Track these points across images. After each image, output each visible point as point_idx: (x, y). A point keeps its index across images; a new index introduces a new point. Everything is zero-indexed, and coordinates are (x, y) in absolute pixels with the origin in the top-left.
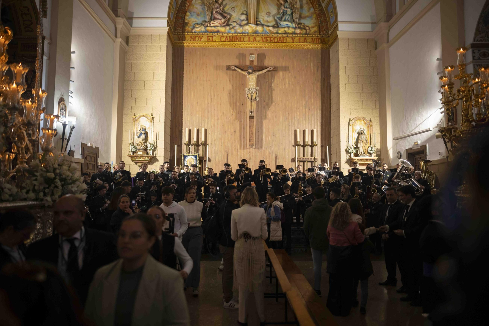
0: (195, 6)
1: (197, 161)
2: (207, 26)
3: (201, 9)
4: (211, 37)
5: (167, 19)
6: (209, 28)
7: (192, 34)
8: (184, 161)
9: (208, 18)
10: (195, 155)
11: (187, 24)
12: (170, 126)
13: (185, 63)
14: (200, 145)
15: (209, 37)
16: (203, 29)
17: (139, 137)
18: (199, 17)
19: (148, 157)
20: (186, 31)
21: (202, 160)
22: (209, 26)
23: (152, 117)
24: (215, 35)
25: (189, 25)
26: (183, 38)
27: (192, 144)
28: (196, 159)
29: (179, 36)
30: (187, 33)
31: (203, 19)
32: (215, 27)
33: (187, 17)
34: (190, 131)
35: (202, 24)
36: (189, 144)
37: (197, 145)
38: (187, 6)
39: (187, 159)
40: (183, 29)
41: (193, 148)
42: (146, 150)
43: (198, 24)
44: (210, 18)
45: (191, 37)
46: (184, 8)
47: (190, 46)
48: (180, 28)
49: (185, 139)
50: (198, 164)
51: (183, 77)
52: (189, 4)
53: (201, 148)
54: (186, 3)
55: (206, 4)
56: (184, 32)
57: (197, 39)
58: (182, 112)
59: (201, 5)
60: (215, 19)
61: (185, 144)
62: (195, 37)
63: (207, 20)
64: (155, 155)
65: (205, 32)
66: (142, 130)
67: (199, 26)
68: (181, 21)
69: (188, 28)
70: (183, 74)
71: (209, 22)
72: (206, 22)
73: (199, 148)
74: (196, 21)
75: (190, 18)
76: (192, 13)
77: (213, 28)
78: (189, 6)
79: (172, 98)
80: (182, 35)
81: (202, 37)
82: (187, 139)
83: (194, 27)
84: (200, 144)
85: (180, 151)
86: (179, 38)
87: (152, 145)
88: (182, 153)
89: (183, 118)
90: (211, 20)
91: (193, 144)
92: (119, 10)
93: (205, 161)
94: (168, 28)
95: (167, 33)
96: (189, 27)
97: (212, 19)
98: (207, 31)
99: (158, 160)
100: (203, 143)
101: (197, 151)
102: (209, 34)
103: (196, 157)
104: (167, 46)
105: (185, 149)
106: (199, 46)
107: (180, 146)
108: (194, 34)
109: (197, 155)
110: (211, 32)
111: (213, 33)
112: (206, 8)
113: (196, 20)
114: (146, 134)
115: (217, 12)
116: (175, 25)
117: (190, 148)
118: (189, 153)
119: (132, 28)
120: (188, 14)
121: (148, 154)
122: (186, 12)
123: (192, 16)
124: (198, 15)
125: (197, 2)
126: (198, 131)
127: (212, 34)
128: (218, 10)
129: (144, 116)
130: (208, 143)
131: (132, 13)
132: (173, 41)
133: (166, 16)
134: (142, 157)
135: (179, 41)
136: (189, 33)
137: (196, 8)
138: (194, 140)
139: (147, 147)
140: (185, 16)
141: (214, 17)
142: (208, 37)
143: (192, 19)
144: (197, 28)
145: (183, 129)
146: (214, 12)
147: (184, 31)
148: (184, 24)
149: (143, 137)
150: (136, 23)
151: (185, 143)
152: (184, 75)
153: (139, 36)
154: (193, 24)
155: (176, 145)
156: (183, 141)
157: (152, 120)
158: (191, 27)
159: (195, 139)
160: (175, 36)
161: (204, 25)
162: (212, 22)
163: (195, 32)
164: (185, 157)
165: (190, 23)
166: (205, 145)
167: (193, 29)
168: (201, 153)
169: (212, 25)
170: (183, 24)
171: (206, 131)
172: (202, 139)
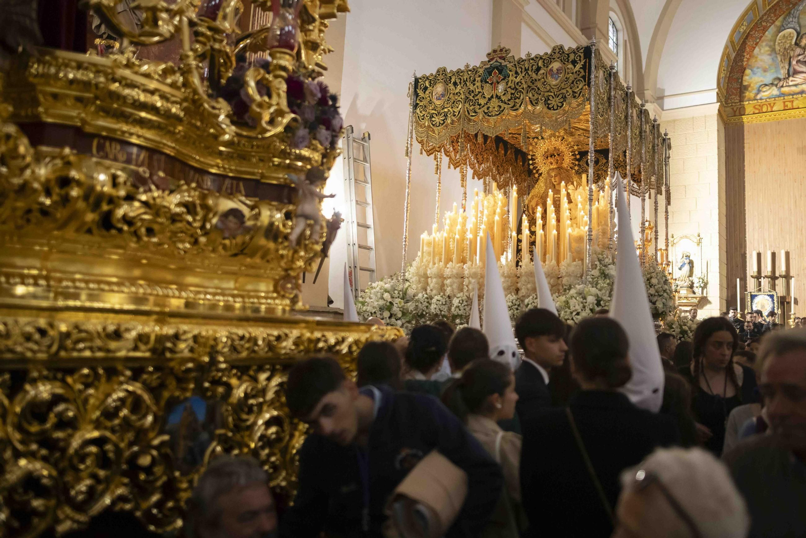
0: (760, 57)
1: (774, 303)
2: (782, 86)
3: (770, 61)
4: (790, 101)
5: (717, 90)
6: (785, 90)
7: (756, 101)
8: (752, 302)
9: (782, 73)
10: (771, 293)
11: (746, 88)
12: (725, 250)
13: (746, 150)
14: (777, 278)
15: (786, 103)
16: (775, 91)
17: (680, 269)
18: (768, 74)
19: (696, 298)
20: (746, 99)
21: (784, 302)
22: (786, 86)
23: (699, 238)
24: (797, 99)
25: (750, 89)
26: (741, 112)
27: (763, 275)
28: (773, 300)
29: (735, 109)
30: (747, 103)
31: (775, 76)
32: (796, 85)
33: (746, 78)
34: (759, 255)
35: (772, 84)
36: (758, 277)
37: (773, 278)
38: (745, 59)
39: (756, 300)
40: (740, 96)
41: (765, 283)
42: (691, 286)
43: (766, 85)
44: (786, 72)
45: (754, 107)
46: (740, 64)
47: (754, 122)
48: (736, 95)
49: (752, 268)
50: (776, 309)
51: (744, 171)
52: (748, 56)
53: (780, 283)
54: (744, 56)
55: (778, 52)
56: (743, 101)
57: (764, 109)
58: (745, 226)
59: (770, 55)
60: (796, 72)
61: (752, 276)
62: (761, 106)
63: (782, 77)
64: (705, 295)
65: (779, 96)
66: (685, 257)
67: (768, 87)
68: (736, 85)
69: (749, 94)
70: (744, 166)
71: (784, 79)
72: (780, 80)
73: (777, 282)
74: (761, 81)
75: (751, 78)
76: (755, 69)
77: (794, 88)
78: (748, 59)
79: (726, 205)
80: (740, 106)
81: (774, 103)
82: (755, 269)
83: (759, 91)
84: (777, 275)
85: (744, 287)
86: (735, 112)
87: (701, 280)
88: (746, 291)
89: (747, 236)
90: (789, 76)
91: (766, 277)
92: (645, 92)
93: (789, 303)
94: (719, 104)
95: (717, 112)
96: (750, 92)
97: (791, 73)
98: (783, 95)
99: (710, 302)
100: (784, 273)
101: (773, 287)
102: (786, 98)
103: (772, 296)
104: (718, 130)
105: (751, 284)
106: (769, 120)
107: (744, 280)
108: (759, 101)
109: (774, 293)
110: (789, 95)
111: (793, 95)
112: (779, 58)
113: (762, 79)
114: (691, 263)
115: (798, 61)
116: (727, 92)
117: (760, 283)
118: (760, 290)
119: (664, 112)
120: (748, 71)
121: (694, 293)
122: (745, 69)
123: (754, 74)
124: (765, 71)
125: (762, 51)
126: (774, 255)
127: (791, 97)
128: (800, 57)
129: (686, 237)
130: (792, 274)
131: (663, 90)
132: (725, 117)
133: (715, 86)
134: (686, 298)
135: (735, 116)
136: (750, 102)
137: (761, 60)
138: (767, 269)
139: (693, 283)
140: (742, 76)
141: (794, 69)
142: (784, 102)
143: (753, 78)
144: (764, 92)
145: (747, 252)
146: (794, 63)
147: (741, 100)
148: (742, 89)
149: (686, 268)
150: (668, 103)
151: (752, 274)
152: (746, 168)
153: (674, 121)
154: (757, 86)
155: (738, 280)
156: (748, 272)
157: (699, 243)
158: (755, 91)
159: (769, 268)
160: (727, 109)
161: (776, 85)
162: (791, 78)
163: (761, 99)
164: (753, 297)
165: (752, 85)
166: (787, 277)
167: (757, 94)
168: (780, 290)
169: (791, 83)
170: (740, 88)
171: (787, 254)
172: (781, 268)
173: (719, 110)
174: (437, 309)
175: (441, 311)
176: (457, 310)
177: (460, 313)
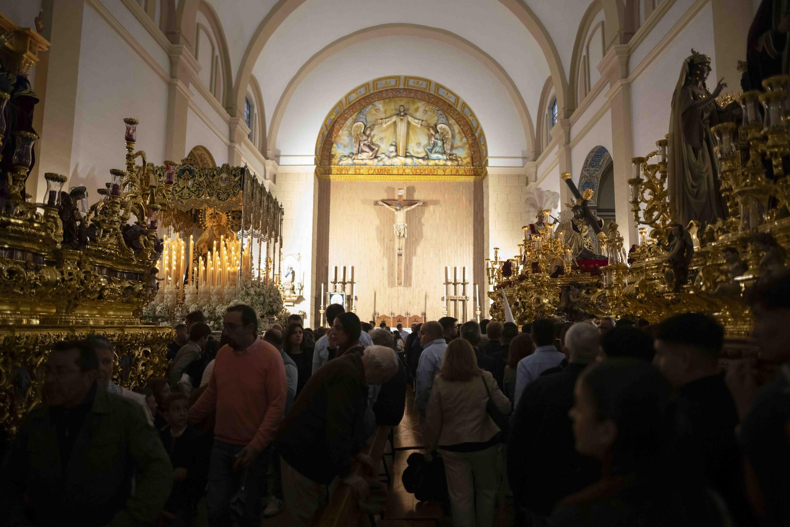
0: (343, 137)
1: (343, 300)
2: (354, 159)
3: (348, 141)
4: (358, 169)
5: (315, 157)
6: (356, 161)
7: (338, 166)
8: (330, 299)
9: (355, 150)
10: (342, 293)
11: (333, 156)
12: (316, 264)
13: (331, 198)
14: (346, 283)
15: (357, 170)
16: (350, 161)
17: (286, 277)
18: (346, 149)
19: (296, 297)
20: (333, 163)
21: (349, 299)
22: (357, 159)
23: (299, 256)
24: (362, 168)
25: (335, 157)
26: (329, 172)
27: (338, 281)
28: (343, 298)
29: (326, 169)
30: (333, 166)
31: (351, 151)
32: (362, 159)
33: (333, 150)
34: (336, 268)
35: (349, 156)
36: (335, 282)
37: (344, 283)
38: (333, 137)
39: (333, 297)
40: (329, 161)
41: (339, 286)
42: (293, 289)
43: (345, 156)
44: (357, 150)
45: (337, 170)
46: (330, 139)
47: (337, 180)
48: (326, 160)
49: (331, 277)
50: (344, 303)
51: (329, 212)
52: (335, 135)
53: (348, 286)
54: (333, 135)
55: (353, 136)
56: (331, 165)
57: (343, 172)
58: (328, 248)
59: (348, 137)
60: (363, 151)
61: (331, 282)
62: (342, 170)
63: (355, 152)
64: (301, 295)
65: (352, 165)
66: (289, 269)
67: (346, 158)
68: (327, 153)
69: (335, 161)
70: (329, 209)
71: (356, 154)
72: (353, 154)
73: (346, 286)
74: (343, 153)
75: (336, 150)
76: (339, 145)
77: (361, 161)
78: (335, 137)
79: (318, 234)
80: (328, 168)
81: (349, 169)
82: (334, 277)
83: (341, 160)
84: (346, 281)
85: (326, 289)
86: (326, 171)
87: (299, 285)
88: (327, 291)
89: (329, 255)
90: (359, 153)
91: (340, 282)
92: (268, 151)
93: (352, 299)
94: (316, 166)
95: (314, 171)
96: (335, 159)
97: (360, 151)
98: (354, 164)
99: (304, 299)
100: (350, 281)
101: (344, 289)
102: (356, 166)
103: (342, 295)
104: (314, 184)
105: (331, 287)
106: (346, 180)
107: (326, 284)
108: (341, 166)
109: (343, 293)
110: (358, 165)
111: (360, 165)
112: (354, 140)
113: (343, 152)
114: (293, 273)
115: (364, 144)
116: (321, 157)
117: (336, 286)
118: (336, 291)
119: (279, 167)
120: (335, 145)
121: (295, 293)
122: (333, 143)
123: (338, 147)
124: (345, 146)
125: (344, 133)
126: (345, 268)
127: (359, 166)
128: (366, 142)
129: (291, 255)
130: (354, 281)
131: (279, 151)
132: (319, 174)
133: (314, 154)
134: (289, 296)
135: (325, 174)
136: (335, 166)
137: (343, 139)
138: (340, 278)
139: (294, 287)
140: (331, 148)
141: (362, 149)
142: (355, 169)
143: (338, 150)
144: (344, 161)
145: (329, 266)
146: (362, 145)
147: (330, 164)
148: (331, 157)
149: (290, 276)
150: (283, 161)
151: (332, 281)
152: (331, 210)
153: (286, 174)
154: (339, 156)
155: (323, 284)
156: (329, 279)
157: (299, 259)
158: (338, 159)
159: (342, 277)
160: (321, 169)
161: (351, 158)
162: (360, 155)
163: (342, 165)
164: (331, 296)
165: (337, 155)
166: (352, 283)
167: (339, 161)
168: (348, 292)
169: (359, 158)
170: (330, 156)
171: (353, 268)
172: (348, 278)
173: (315, 170)
174: (146, 313)
175: (149, 314)
176: (160, 313)
177: (162, 315)
